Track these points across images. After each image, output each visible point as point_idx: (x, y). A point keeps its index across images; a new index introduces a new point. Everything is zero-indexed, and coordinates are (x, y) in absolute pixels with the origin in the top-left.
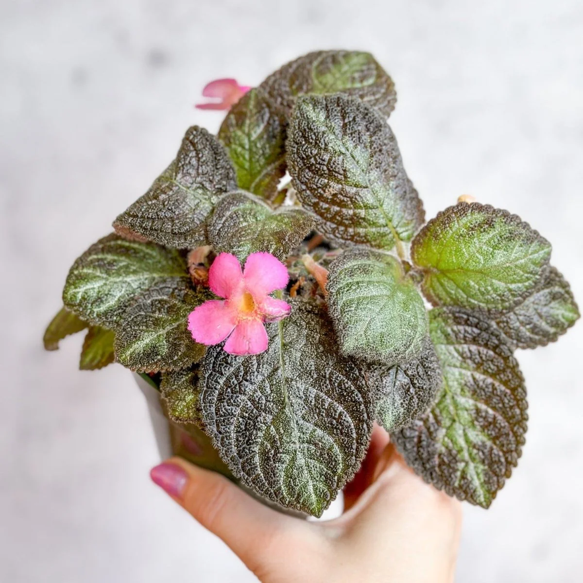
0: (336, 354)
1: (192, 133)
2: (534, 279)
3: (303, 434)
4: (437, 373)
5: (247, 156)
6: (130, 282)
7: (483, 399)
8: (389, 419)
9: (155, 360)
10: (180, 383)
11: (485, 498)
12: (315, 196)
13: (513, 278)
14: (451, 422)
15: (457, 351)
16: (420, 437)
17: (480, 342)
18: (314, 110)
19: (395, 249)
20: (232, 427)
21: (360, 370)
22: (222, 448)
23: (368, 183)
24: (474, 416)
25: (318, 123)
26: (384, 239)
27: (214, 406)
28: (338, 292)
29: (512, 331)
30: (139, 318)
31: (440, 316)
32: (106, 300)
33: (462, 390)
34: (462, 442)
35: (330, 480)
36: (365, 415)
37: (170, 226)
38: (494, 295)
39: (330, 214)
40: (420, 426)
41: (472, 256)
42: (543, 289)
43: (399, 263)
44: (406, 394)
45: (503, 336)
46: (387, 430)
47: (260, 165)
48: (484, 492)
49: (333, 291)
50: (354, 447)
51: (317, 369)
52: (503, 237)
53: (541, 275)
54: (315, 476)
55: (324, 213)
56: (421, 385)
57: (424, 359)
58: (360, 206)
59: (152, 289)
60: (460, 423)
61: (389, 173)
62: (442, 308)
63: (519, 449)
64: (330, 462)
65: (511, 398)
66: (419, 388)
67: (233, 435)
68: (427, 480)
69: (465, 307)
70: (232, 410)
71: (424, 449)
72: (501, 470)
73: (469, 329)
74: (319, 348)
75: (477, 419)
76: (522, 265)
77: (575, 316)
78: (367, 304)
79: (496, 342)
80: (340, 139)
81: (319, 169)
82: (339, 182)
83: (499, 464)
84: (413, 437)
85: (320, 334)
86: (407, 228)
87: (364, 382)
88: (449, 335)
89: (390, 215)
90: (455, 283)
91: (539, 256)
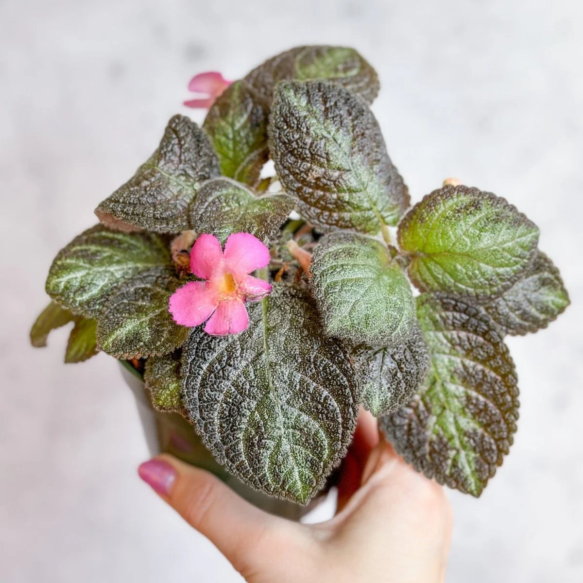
0: (320, 337)
1: (174, 121)
2: (522, 263)
3: (288, 419)
4: (424, 358)
5: (231, 145)
6: (114, 272)
7: (473, 386)
8: (376, 403)
9: (138, 347)
10: (164, 372)
11: (476, 486)
12: (298, 181)
13: (501, 261)
14: (441, 409)
15: (446, 337)
16: (410, 425)
17: (469, 328)
18: (296, 96)
19: (380, 234)
20: (216, 414)
21: (345, 353)
22: (205, 434)
23: (351, 166)
24: (464, 403)
25: (299, 107)
26: (369, 223)
27: (197, 391)
28: (322, 275)
29: (501, 317)
30: (122, 306)
31: (428, 302)
32: (89, 289)
33: (452, 377)
34: (452, 430)
35: (316, 465)
36: (351, 399)
37: (151, 211)
38: (482, 280)
39: (314, 198)
40: (410, 414)
41: (458, 239)
42: (532, 275)
43: (385, 247)
44: (393, 378)
45: (492, 321)
46: (375, 416)
47: (243, 153)
48: (475, 481)
49: (316, 273)
50: (340, 431)
51: (302, 354)
52: (489, 220)
53: (529, 259)
54: (300, 462)
55: (307, 198)
56: (409, 370)
57: (412, 344)
58: (344, 190)
59: (136, 277)
60: (450, 410)
61: (372, 157)
62: (429, 293)
63: (510, 436)
64: (316, 448)
65: (502, 385)
66: (406, 372)
67: (217, 421)
68: (418, 468)
69: (452, 292)
70: (215, 395)
71: (414, 437)
72: (492, 458)
73: (457, 315)
74: (303, 332)
75: (467, 406)
76: (509, 249)
77: (565, 303)
78: (352, 286)
79: (486, 328)
80: (322, 122)
81: (302, 153)
82: (321, 165)
83: (491, 452)
84: (403, 425)
85: (305, 318)
86: (392, 212)
87: (349, 365)
88: (437, 321)
89: (374, 199)
90: (442, 267)
91: (527, 239)
